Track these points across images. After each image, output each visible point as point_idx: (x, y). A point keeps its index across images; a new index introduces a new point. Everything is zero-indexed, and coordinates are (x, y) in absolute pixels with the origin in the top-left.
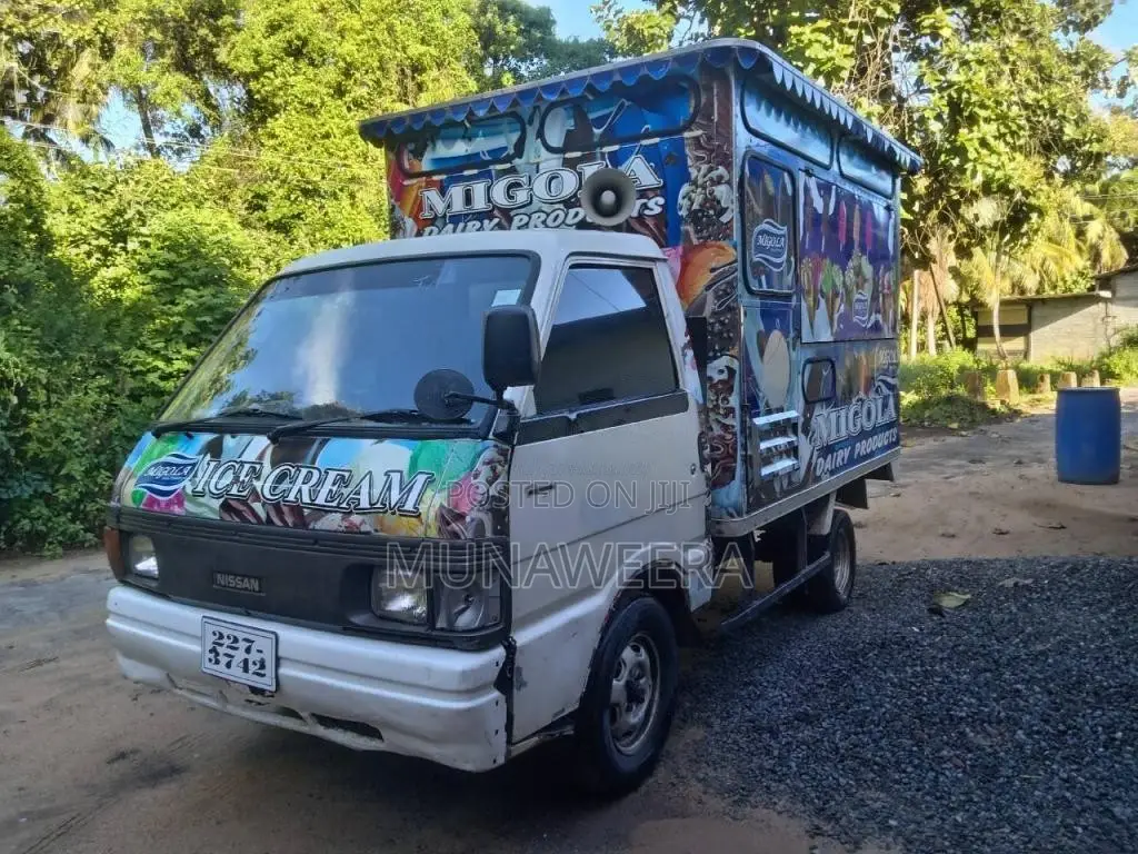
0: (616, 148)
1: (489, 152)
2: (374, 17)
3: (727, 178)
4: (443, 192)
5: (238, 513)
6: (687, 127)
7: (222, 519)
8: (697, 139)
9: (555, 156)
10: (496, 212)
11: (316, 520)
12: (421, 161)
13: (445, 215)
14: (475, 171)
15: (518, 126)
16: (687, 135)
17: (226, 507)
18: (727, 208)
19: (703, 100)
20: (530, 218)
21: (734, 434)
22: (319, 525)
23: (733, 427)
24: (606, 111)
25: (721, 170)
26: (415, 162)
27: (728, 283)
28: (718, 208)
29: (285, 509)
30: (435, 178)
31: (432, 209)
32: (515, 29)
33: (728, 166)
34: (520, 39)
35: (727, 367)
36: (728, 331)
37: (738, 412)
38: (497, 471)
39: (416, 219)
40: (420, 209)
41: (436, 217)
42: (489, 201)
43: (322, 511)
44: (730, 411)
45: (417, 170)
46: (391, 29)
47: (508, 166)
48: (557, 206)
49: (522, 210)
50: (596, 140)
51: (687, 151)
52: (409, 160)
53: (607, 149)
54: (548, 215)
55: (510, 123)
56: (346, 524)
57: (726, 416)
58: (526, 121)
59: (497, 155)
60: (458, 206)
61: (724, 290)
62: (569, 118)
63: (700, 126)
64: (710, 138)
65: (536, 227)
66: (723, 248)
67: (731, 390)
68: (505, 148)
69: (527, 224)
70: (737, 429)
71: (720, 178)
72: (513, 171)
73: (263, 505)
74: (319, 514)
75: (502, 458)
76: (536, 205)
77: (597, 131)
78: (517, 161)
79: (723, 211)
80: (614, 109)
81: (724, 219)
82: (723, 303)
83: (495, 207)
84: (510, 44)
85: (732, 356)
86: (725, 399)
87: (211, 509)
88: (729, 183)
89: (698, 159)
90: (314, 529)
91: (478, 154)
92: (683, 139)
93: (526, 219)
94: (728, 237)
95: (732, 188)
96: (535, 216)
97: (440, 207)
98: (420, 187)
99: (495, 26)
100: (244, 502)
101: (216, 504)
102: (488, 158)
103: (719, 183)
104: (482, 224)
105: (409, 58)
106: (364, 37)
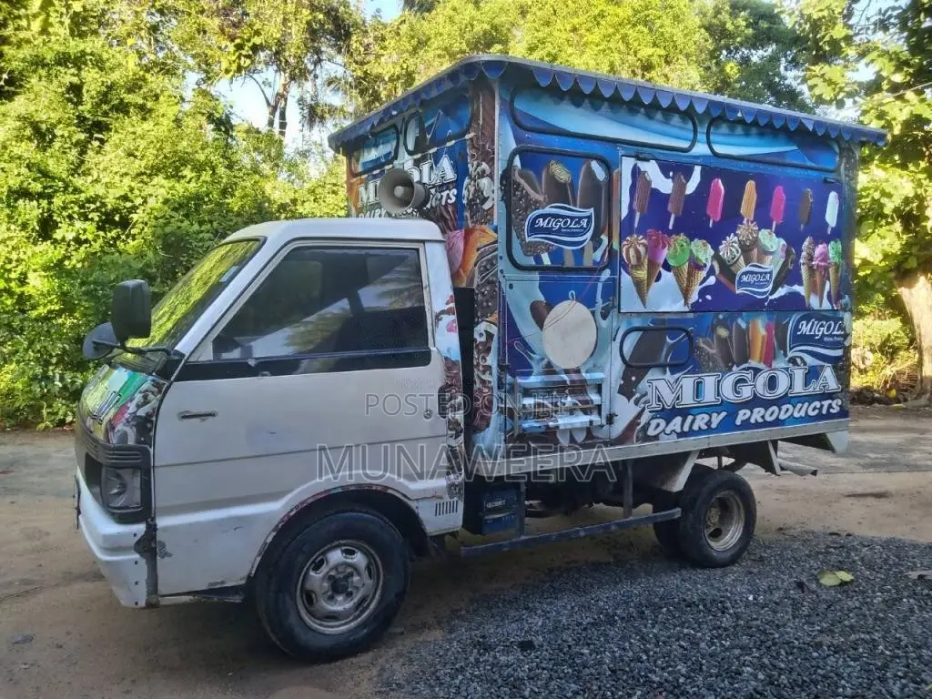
0: (436, 149)
2: (611, 30)
3: (488, 172)
4: (366, 187)
6: (467, 131)
8: (472, 140)
9: (411, 157)
12: (358, 164)
14: (378, 171)
15: (396, 135)
16: (467, 137)
18: (488, 197)
19: (475, 107)
21: (491, 389)
23: (490, 382)
24: (433, 120)
25: (484, 166)
27: (488, 260)
28: (481, 197)
30: (363, 177)
31: (362, 200)
32: (744, 23)
33: (491, 162)
34: (750, 31)
35: (486, 331)
36: (487, 302)
37: (495, 370)
38: (149, 398)
41: (363, 207)
44: (488, 368)
46: (624, 38)
47: (391, 166)
50: (427, 143)
51: (467, 150)
52: (354, 164)
53: (432, 151)
55: (393, 133)
57: (484, 372)
58: (399, 131)
61: (485, 267)
62: (417, 127)
63: (474, 129)
64: (477, 140)
66: (484, 231)
67: (488, 350)
68: (391, 153)
70: (494, 384)
71: (484, 171)
75: (156, 390)
77: (428, 137)
78: (395, 162)
79: (485, 200)
80: (436, 118)
81: (486, 206)
82: (483, 278)
84: (736, 37)
85: (490, 322)
86: (484, 358)
88: (491, 176)
89: (473, 156)
91: (380, 158)
92: (465, 140)
94: (490, 221)
95: (493, 180)
98: (358, 184)
99: (725, 24)
102: (384, 160)
103: (483, 177)
105: (639, 59)
106: (601, 48)
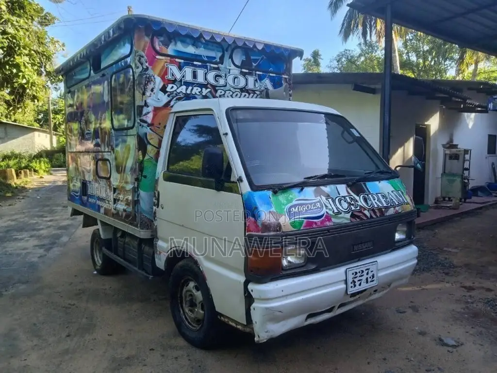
0: (261, 73)
1: (207, 57)
4: (180, 68)
5: (358, 217)
6: (283, 74)
7: (351, 222)
8: (286, 78)
9: (237, 69)
10: (209, 86)
11: (387, 212)
12: (167, 48)
13: (181, 79)
14: (200, 64)
15: (221, 50)
16: (283, 76)
17: (353, 216)
20: (225, 92)
22: (387, 214)
24: (257, 58)
26: (163, 48)
29: (376, 210)
30: (177, 60)
31: (173, 75)
39: (163, 78)
40: (166, 73)
41: (175, 80)
42: (206, 79)
43: (387, 208)
45: (164, 52)
47: (216, 66)
48: (237, 90)
49: (222, 88)
50: (253, 67)
51: (283, 82)
52: (159, 45)
53: (257, 73)
54: (233, 93)
55: (217, 47)
56: (395, 211)
58: (225, 49)
59: (211, 59)
60: (189, 78)
62: (243, 55)
63: (287, 75)
64: (290, 80)
65: (228, 97)
68: (215, 58)
69: (224, 95)
72: (218, 69)
73: (368, 211)
74: (387, 209)
76: (228, 87)
77: (254, 64)
78: (220, 65)
80: (260, 58)
83: (208, 83)
87: (346, 219)
90: (386, 216)
91: (201, 56)
92: (282, 77)
93: (223, 92)
96: (227, 92)
97: (178, 75)
98: (166, 62)
100: (361, 212)
101: (348, 216)
102: (206, 59)
104: (202, 90)
